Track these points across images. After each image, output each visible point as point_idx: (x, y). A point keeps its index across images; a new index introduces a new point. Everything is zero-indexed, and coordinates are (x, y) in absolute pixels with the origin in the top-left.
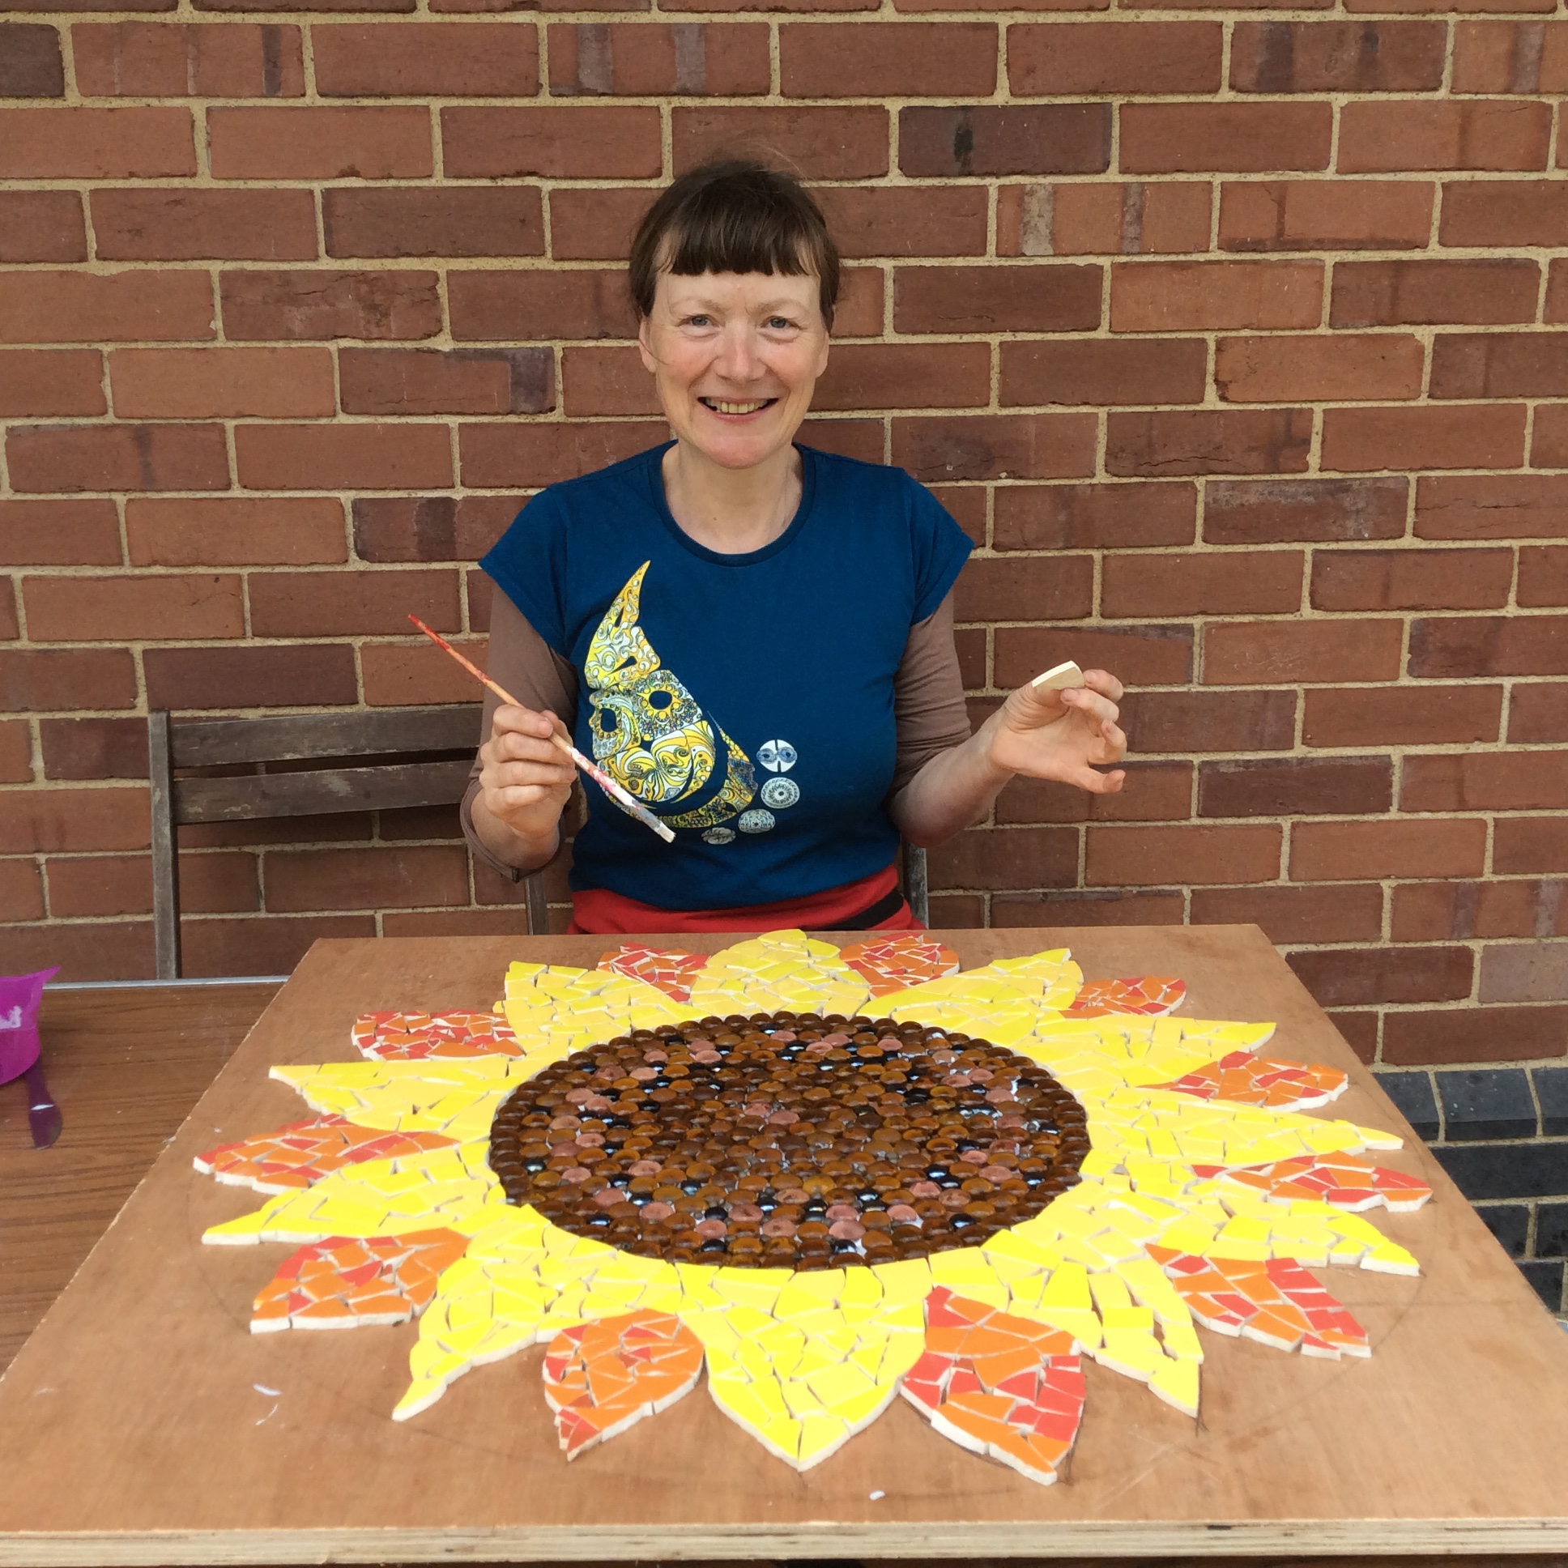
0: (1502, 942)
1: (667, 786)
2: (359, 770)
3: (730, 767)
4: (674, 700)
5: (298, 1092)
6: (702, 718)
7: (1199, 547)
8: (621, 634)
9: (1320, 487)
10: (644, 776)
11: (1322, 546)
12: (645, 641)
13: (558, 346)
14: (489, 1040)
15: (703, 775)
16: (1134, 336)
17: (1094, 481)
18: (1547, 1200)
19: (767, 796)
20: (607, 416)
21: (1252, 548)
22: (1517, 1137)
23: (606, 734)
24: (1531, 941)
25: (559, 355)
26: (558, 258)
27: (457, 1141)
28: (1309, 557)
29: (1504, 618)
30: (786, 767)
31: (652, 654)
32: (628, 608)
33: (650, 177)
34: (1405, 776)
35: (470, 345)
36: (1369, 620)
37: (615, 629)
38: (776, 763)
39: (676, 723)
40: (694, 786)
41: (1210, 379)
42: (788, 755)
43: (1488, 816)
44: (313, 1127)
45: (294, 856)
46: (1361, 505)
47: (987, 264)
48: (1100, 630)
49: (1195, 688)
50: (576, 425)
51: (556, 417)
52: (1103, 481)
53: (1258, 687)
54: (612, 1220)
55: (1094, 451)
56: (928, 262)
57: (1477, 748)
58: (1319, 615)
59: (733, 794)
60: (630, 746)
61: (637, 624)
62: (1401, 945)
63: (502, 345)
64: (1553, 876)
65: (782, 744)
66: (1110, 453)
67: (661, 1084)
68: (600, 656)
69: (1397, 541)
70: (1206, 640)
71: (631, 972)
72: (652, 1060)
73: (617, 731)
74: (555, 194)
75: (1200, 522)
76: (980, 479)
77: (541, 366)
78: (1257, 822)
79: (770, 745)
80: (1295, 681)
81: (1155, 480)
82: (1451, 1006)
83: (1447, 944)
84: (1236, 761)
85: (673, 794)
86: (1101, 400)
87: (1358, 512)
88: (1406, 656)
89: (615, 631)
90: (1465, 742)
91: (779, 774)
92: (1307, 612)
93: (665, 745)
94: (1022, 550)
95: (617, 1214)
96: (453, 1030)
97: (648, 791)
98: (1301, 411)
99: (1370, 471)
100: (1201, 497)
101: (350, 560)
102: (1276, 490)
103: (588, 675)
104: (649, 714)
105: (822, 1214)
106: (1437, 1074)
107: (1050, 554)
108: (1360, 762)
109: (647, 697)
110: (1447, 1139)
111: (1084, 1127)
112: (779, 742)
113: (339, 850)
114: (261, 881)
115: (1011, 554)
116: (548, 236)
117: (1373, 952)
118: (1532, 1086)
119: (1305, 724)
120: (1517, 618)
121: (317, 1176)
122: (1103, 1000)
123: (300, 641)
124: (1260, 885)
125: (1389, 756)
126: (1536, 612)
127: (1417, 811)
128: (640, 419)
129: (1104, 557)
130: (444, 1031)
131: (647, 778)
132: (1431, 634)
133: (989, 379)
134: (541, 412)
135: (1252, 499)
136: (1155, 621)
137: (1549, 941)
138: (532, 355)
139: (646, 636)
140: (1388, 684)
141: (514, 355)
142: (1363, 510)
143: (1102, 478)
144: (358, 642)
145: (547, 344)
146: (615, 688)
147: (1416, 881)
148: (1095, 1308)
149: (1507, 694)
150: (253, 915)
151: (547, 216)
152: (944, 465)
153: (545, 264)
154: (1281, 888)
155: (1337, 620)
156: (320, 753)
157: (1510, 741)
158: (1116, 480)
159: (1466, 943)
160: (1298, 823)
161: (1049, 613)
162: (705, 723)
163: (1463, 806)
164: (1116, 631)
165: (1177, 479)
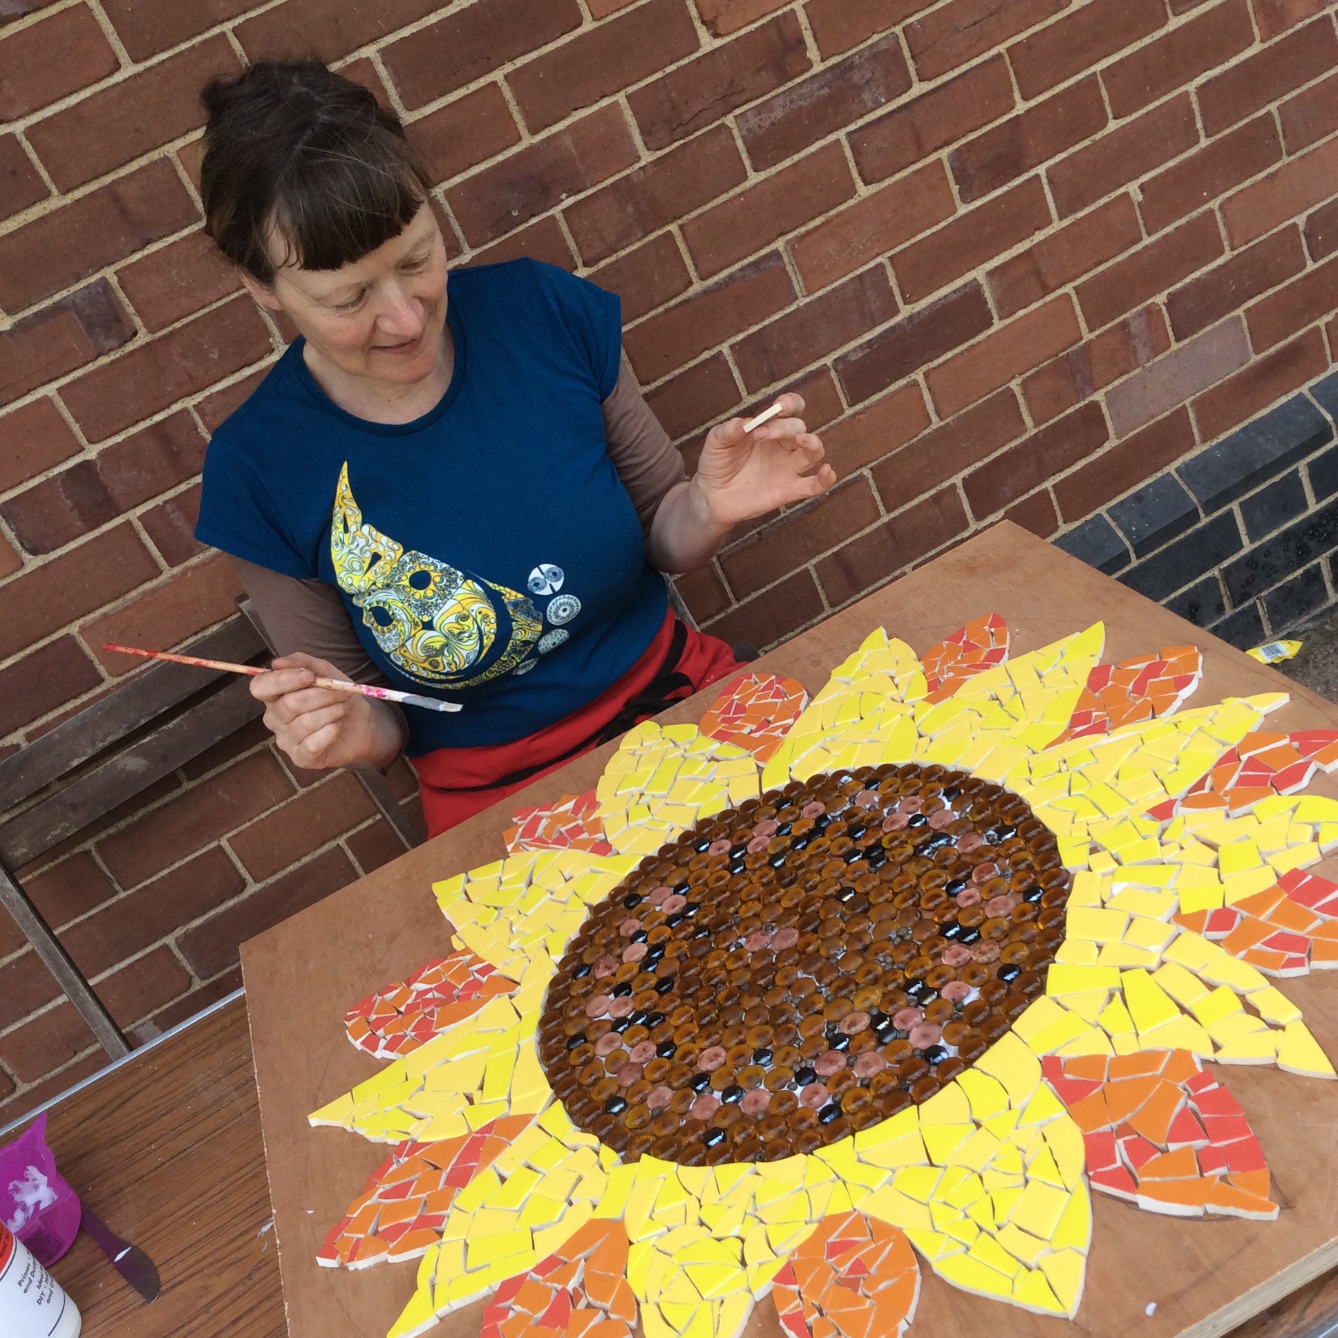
0: (1116, 383)
1: (464, 653)
2: (144, 741)
3: (510, 609)
4: (433, 574)
5: (349, 1129)
6: (465, 578)
7: (754, 178)
8: (354, 539)
9: (829, 76)
10: (440, 652)
11: (852, 127)
12: (380, 534)
13: (109, 273)
14: (476, 985)
15: (491, 628)
16: (617, 15)
17: (642, 163)
18: (1226, 564)
19: (554, 619)
20: (189, 314)
21: (796, 158)
22: (1188, 528)
23: (385, 629)
24: (1138, 371)
25: (114, 281)
26: (65, 191)
27: (533, 1115)
28: (845, 142)
29: (1018, 116)
30: (558, 586)
31: (391, 543)
32: (349, 512)
33: (111, 74)
34: (994, 290)
35: (28, 313)
36: (915, 173)
37: (347, 536)
38: (548, 587)
39: (445, 594)
40: (488, 642)
41: (697, 23)
42: (555, 574)
43: (1068, 289)
44: (394, 1167)
45: (122, 834)
46: (868, 75)
47: (458, 9)
48: (706, 292)
49: (802, 302)
50: (165, 338)
51: (143, 338)
52: (650, 160)
53: (851, 275)
54: (724, 1130)
55: (629, 137)
56: (405, 32)
57: (1039, 236)
58: (874, 188)
59: (525, 629)
60: (413, 632)
61: (363, 523)
62: (1043, 427)
63: (57, 297)
64: (1135, 310)
65: (545, 567)
66: (645, 133)
67: (656, 955)
68: (346, 565)
69: (909, 93)
70: (795, 257)
71: (541, 843)
72: (631, 932)
73: (394, 623)
74: (30, 132)
75: (745, 156)
76: (546, 210)
77: (103, 299)
78: (896, 387)
79: (535, 573)
80: (878, 255)
81: (692, 137)
82: (1099, 453)
83: (1078, 406)
84: (861, 346)
85: (472, 657)
86: (615, 88)
87: (867, 82)
88: (955, 189)
89: (347, 538)
90: (1028, 237)
91: (555, 594)
92: (864, 191)
93: (445, 617)
94: (610, 255)
95: (724, 1123)
96: (436, 989)
97: (449, 664)
98: (785, 14)
99: (862, 42)
100: (736, 133)
101: (25, 561)
102: (794, 97)
103: (343, 586)
104: (417, 597)
105: (890, 1028)
106: (1108, 511)
107: (635, 247)
108: (955, 296)
109: (407, 583)
110: (1138, 557)
111: (1032, 816)
112: (542, 566)
113: (158, 808)
114: (105, 869)
115: (602, 264)
116: (44, 174)
117: (1024, 444)
118: (1181, 483)
119: (900, 286)
120: (1028, 112)
121: (440, 1220)
122: (950, 669)
123: (21, 655)
124: (920, 436)
125: (975, 279)
126: (1041, 99)
127: (1015, 313)
128: (219, 304)
129: (681, 227)
130: (429, 996)
131: (443, 654)
132: (967, 160)
133: (511, 115)
134: (126, 341)
135: (779, 114)
136: (746, 262)
137: (1151, 364)
138: (90, 293)
139: (379, 529)
140: (951, 219)
141: (73, 302)
142: (871, 79)
143: (647, 157)
144: (73, 629)
145: (98, 276)
146: (374, 587)
147: (1035, 370)
148: (1183, 1010)
149: (1044, 180)
150: (114, 900)
151: (33, 156)
152: (509, 213)
153: (56, 202)
154: (937, 430)
155: (890, 186)
156: (101, 745)
157: (1062, 217)
158: (660, 153)
159: (1091, 398)
160: (928, 371)
161: (657, 299)
162: (469, 582)
163: (1047, 290)
164: (719, 286)
165: (710, 127)
